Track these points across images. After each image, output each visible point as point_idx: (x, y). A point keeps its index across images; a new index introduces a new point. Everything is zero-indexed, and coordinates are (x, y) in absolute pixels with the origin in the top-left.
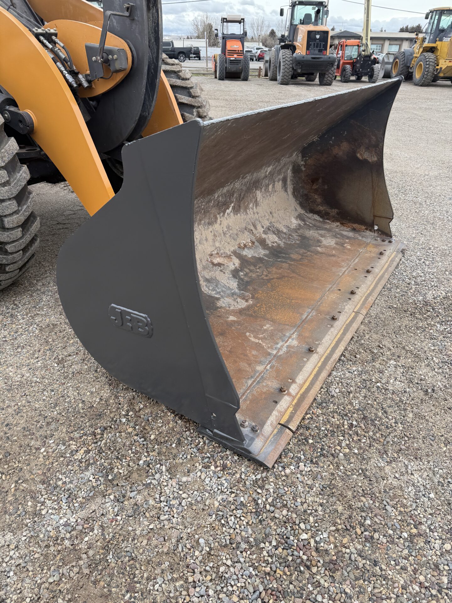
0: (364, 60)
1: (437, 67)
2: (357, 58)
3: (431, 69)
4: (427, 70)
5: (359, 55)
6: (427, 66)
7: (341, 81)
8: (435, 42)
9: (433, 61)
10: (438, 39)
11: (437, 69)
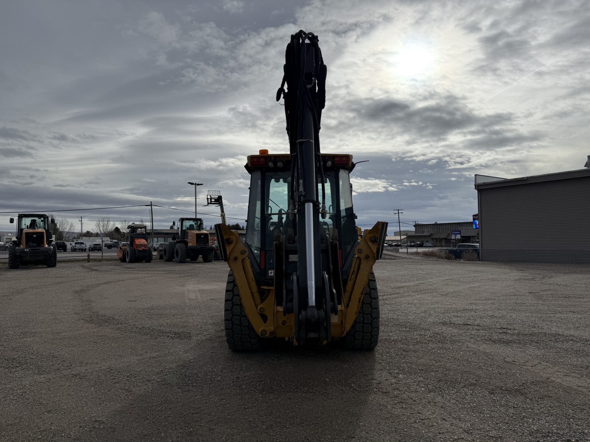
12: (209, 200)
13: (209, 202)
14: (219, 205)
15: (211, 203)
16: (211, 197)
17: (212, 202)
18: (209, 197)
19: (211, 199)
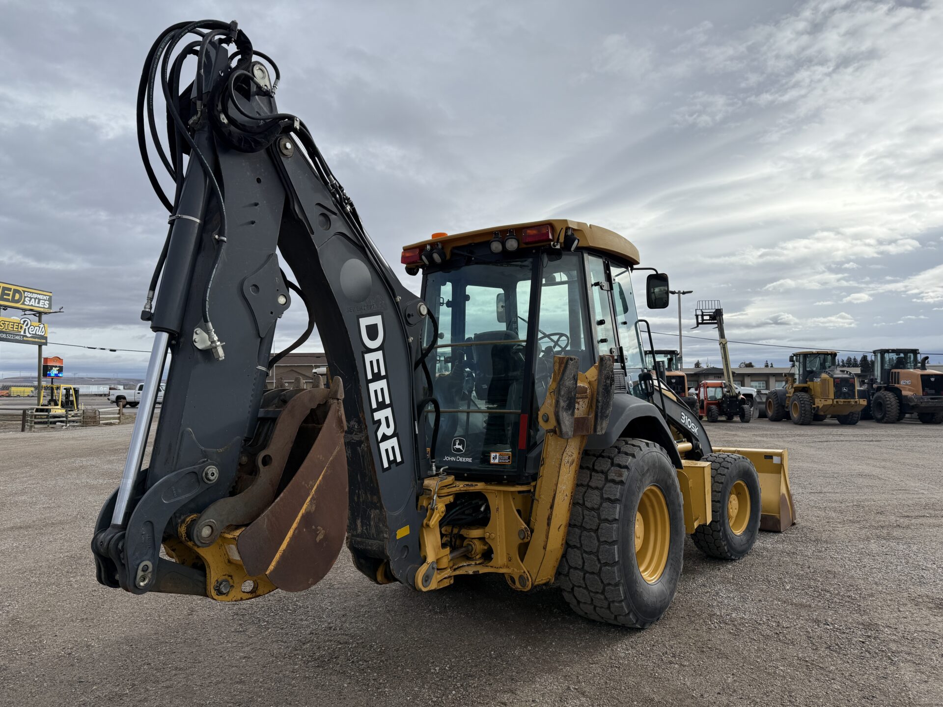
0: (730, 400)
1: (813, 406)
2: (722, 399)
3: (808, 407)
4: (803, 409)
5: (724, 396)
6: (803, 405)
7: (708, 421)
8: (806, 382)
9: (808, 400)
10: (808, 380)
11: (814, 408)
12: (700, 318)
13: (700, 321)
14: (716, 325)
15: (702, 323)
16: (703, 313)
17: (705, 322)
18: (699, 313)
19: (703, 315)
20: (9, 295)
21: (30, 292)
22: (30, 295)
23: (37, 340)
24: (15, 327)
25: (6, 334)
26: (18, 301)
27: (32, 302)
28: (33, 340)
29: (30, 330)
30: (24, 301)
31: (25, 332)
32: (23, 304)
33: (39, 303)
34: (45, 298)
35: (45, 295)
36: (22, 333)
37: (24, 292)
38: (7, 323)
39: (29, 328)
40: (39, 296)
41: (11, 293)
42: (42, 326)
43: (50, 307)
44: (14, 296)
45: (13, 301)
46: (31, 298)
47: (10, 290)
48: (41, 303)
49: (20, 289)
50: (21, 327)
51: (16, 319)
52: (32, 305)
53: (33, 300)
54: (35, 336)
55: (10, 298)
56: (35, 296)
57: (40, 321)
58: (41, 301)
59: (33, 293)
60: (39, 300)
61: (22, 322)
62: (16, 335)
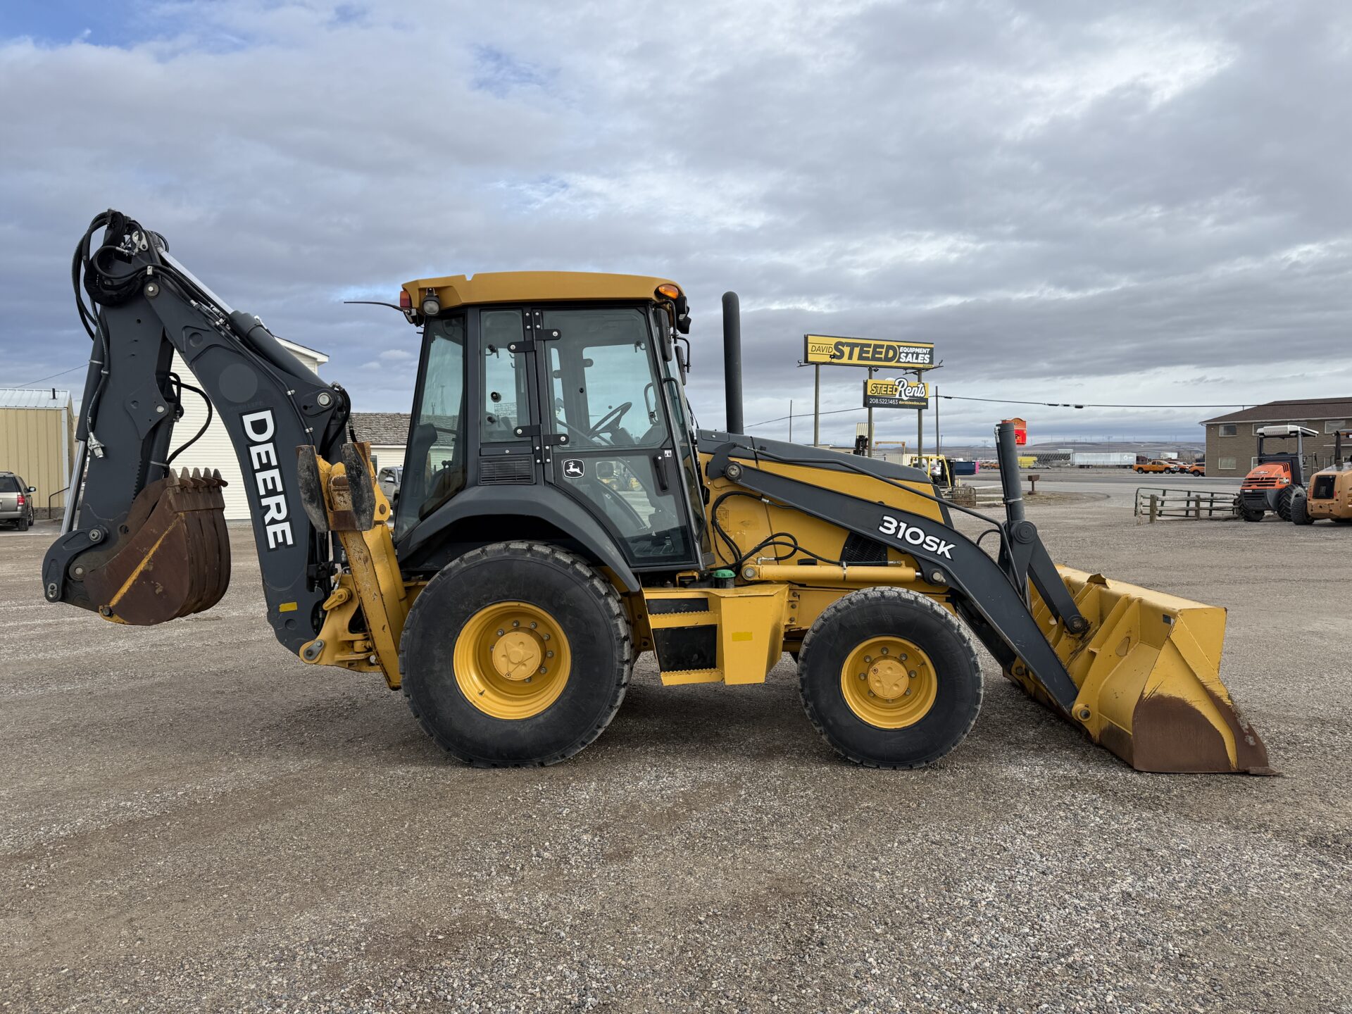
20: (881, 353)
21: (907, 347)
22: (906, 350)
23: (915, 403)
24: (889, 389)
25: (879, 398)
26: (891, 360)
27: (909, 358)
28: (911, 403)
29: (907, 391)
30: (900, 357)
31: (900, 395)
32: (898, 361)
33: (917, 358)
34: (925, 351)
35: (925, 348)
36: (897, 396)
37: (899, 347)
38: (879, 386)
39: (905, 390)
40: (917, 350)
41: (884, 350)
42: (921, 385)
43: (931, 362)
44: (887, 352)
45: (887, 359)
46: (907, 354)
47: (882, 347)
48: (920, 358)
49: (895, 344)
50: (896, 390)
51: (890, 380)
52: (909, 362)
53: (910, 355)
54: (913, 398)
55: (883, 356)
56: (912, 350)
57: (919, 380)
58: (920, 356)
59: (910, 347)
60: (918, 354)
61: (897, 384)
62: (890, 399)
